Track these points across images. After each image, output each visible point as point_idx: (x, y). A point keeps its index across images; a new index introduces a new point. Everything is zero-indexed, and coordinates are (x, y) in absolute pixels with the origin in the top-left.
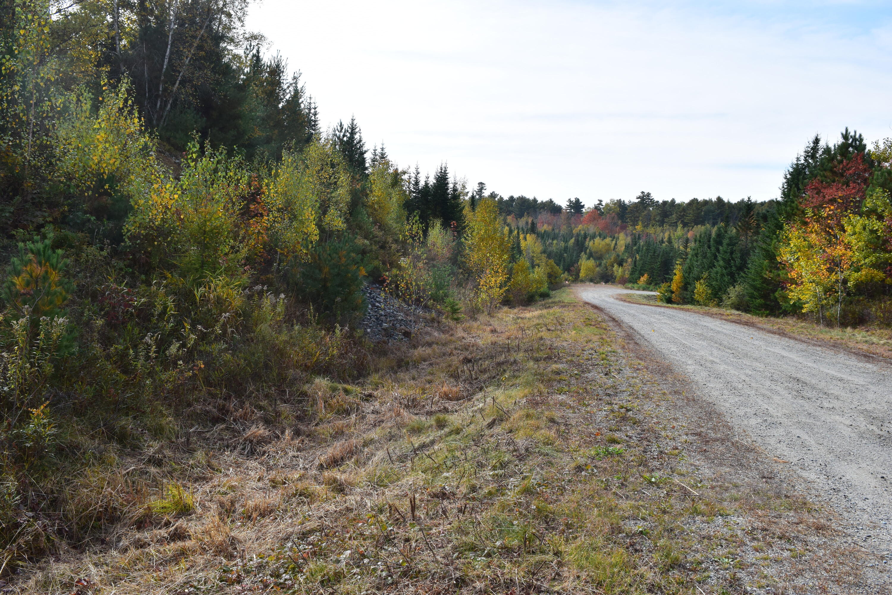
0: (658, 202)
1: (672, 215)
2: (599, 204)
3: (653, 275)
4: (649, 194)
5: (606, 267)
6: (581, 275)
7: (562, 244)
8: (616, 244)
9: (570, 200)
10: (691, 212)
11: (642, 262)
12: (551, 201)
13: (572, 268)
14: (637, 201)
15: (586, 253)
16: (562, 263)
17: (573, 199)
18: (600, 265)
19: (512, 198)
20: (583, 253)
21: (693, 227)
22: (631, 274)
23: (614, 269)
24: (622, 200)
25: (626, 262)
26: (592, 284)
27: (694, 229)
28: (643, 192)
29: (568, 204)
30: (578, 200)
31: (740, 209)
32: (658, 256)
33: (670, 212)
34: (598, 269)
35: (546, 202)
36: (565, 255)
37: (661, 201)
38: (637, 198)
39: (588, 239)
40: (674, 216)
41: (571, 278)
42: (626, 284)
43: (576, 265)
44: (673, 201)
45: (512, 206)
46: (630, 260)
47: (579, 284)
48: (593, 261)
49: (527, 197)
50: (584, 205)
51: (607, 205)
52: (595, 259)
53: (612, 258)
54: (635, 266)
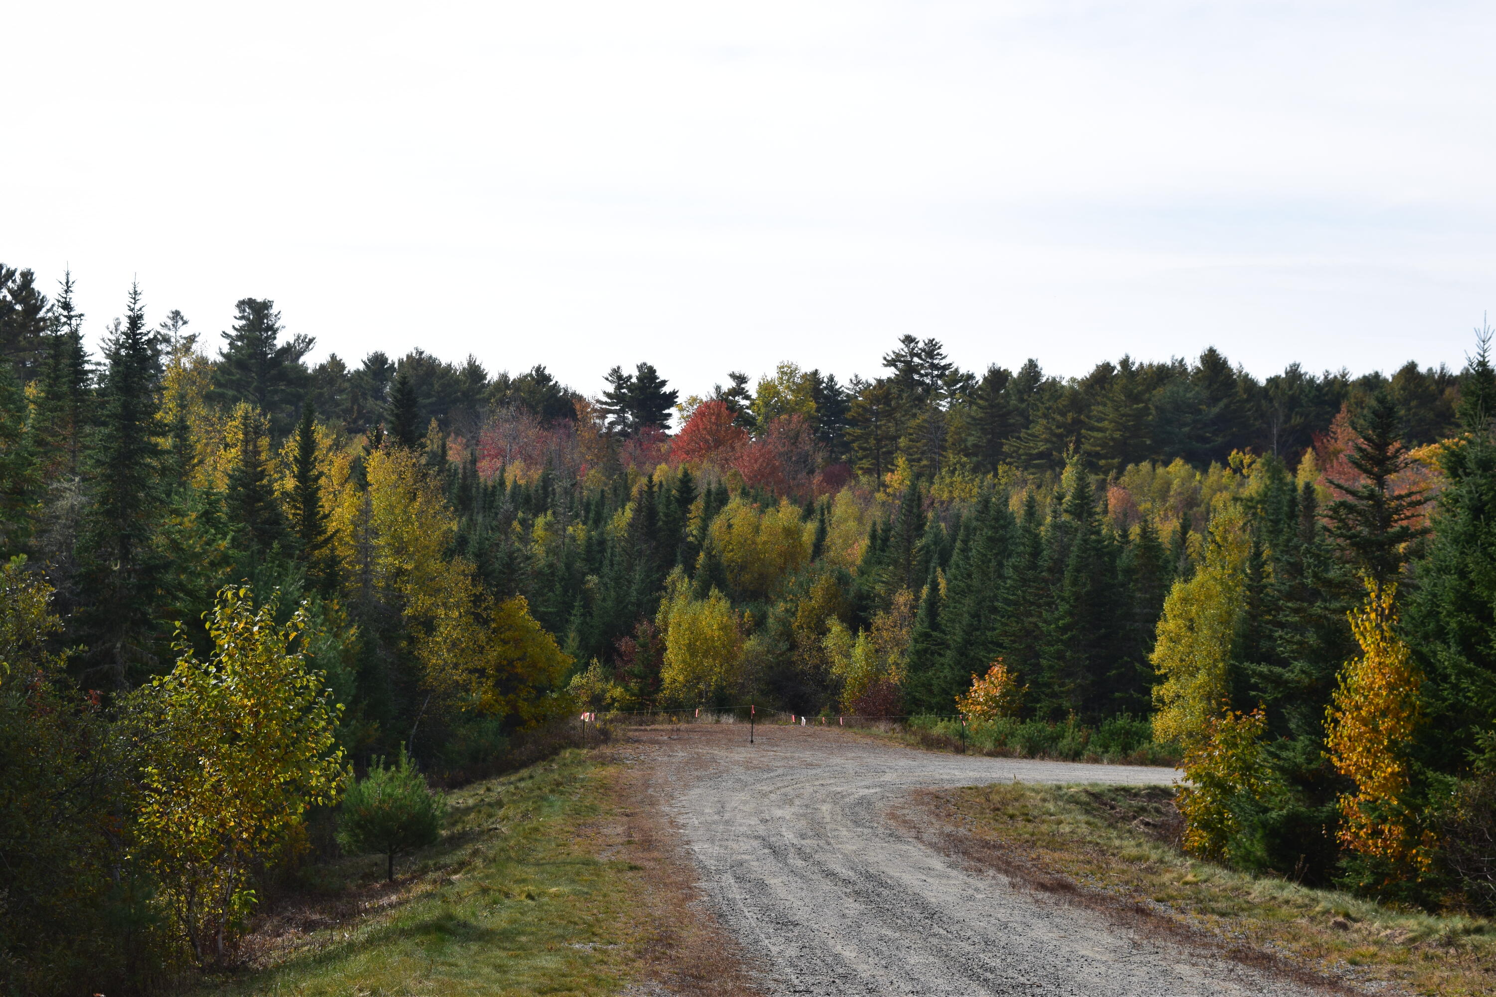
0: (971, 377)
1: (1027, 423)
2: (735, 392)
3: (1037, 669)
4: (932, 349)
5: (788, 634)
6: (667, 675)
7: (578, 531)
8: (822, 533)
9: (616, 372)
10: (1109, 409)
11: (969, 602)
12: (541, 377)
13: (624, 644)
14: (890, 373)
15: (690, 570)
16: (576, 621)
17: (630, 371)
18: (760, 623)
19: (378, 362)
20: (677, 570)
21: (1121, 471)
22: (914, 668)
23: (829, 642)
24: (824, 375)
25: (887, 606)
26: (728, 720)
27: (1125, 479)
28: (909, 340)
29: (611, 388)
30: (652, 371)
31: (1293, 403)
32: (1057, 568)
33: (1023, 414)
34: (751, 644)
35: (522, 380)
36: (592, 580)
37: (980, 374)
38: (891, 363)
39: (697, 508)
40: (1038, 428)
41: (618, 692)
42: (916, 721)
43: (642, 628)
44: (1032, 370)
45: (378, 394)
46: (902, 598)
47: (663, 726)
48: (724, 604)
49: (444, 360)
50: (673, 395)
51: (767, 388)
52: (735, 600)
53: (818, 591)
54: (934, 626)
